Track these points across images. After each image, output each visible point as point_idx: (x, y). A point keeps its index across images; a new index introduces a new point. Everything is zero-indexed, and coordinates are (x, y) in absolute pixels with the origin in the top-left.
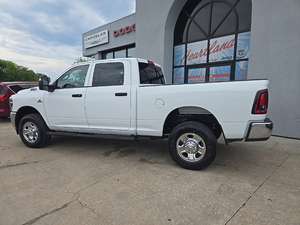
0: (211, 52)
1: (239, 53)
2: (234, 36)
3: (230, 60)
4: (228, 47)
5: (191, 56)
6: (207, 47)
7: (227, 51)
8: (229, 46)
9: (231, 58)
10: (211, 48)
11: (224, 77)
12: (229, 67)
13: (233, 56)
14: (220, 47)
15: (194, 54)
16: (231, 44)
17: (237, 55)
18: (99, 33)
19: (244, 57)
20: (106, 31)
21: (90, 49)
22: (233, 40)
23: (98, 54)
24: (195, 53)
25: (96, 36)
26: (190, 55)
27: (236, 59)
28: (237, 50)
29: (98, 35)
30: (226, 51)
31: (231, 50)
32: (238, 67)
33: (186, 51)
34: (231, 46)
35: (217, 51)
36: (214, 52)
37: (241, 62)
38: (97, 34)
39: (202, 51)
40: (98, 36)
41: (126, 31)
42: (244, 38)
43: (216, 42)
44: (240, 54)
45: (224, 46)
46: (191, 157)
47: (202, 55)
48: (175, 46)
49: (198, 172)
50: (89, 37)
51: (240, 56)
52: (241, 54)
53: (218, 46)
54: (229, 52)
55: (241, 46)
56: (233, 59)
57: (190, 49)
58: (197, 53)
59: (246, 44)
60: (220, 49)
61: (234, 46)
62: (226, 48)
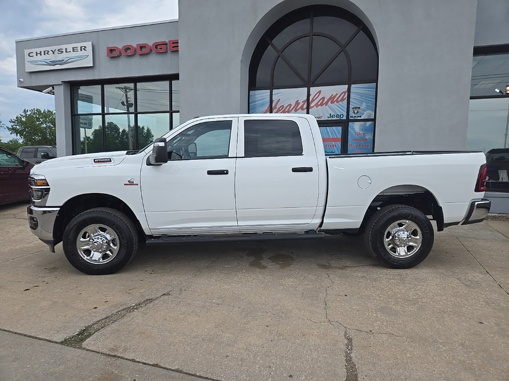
0: (312, 105)
1: (354, 111)
2: (346, 87)
3: (342, 119)
4: (338, 102)
5: (280, 108)
6: (305, 98)
7: (336, 107)
8: (339, 100)
9: (342, 116)
10: (313, 100)
11: (333, 143)
12: (340, 128)
13: (345, 114)
14: (325, 101)
15: (285, 106)
16: (341, 97)
17: (351, 114)
18: (70, 47)
19: (361, 117)
20: (89, 45)
21: (39, 75)
22: (344, 92)
23: (63, 86)
24: (287, 104)
25: (58, 50)
26: (278, 107)
27: (350, 118)
28: (351, 107)
29: (66, 49)
30: (334, 106)
31: (343, 107)
32: (353, 129)
33: (271, 101)
34: (342, 100)
35: (322, 105)
36: (317, 105)
37: (356, 123)
38: (63, 47)
39: (297, 103)
40: (66, 52)
41: (139, 52)
42: (360, 91)
43: (320, 92)
44: (354, 113)
45: (332, 99)
46: (402, 251)
47: (299, 109)
48: (251, 90)
49: (411, 269)
50: (38, 50)
51: (354, 115)
52: (356, 112)
53: (323, 98)
54: (340, 107)
55: (355, 101)
56: (345, 118)
57: (278, 98)
58: (290, 105)
59: (362, 100)
60: (326, 103)
61: (346, 101)
62: (335, 103)
